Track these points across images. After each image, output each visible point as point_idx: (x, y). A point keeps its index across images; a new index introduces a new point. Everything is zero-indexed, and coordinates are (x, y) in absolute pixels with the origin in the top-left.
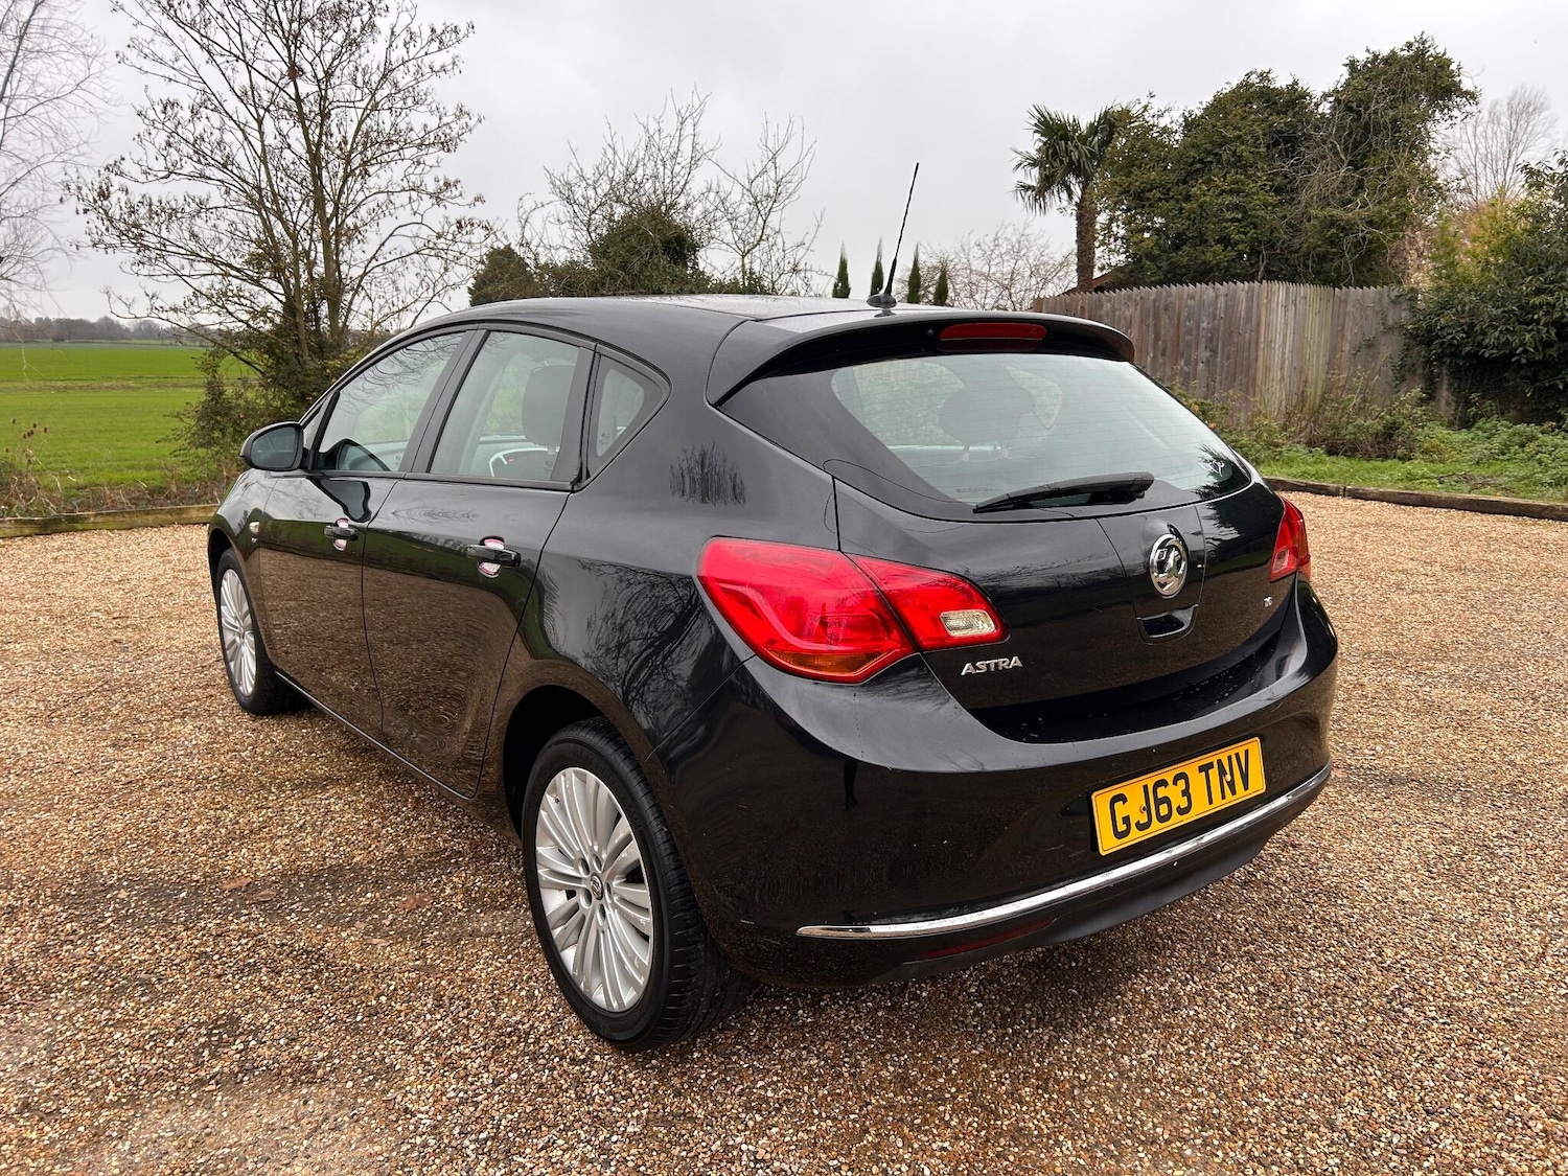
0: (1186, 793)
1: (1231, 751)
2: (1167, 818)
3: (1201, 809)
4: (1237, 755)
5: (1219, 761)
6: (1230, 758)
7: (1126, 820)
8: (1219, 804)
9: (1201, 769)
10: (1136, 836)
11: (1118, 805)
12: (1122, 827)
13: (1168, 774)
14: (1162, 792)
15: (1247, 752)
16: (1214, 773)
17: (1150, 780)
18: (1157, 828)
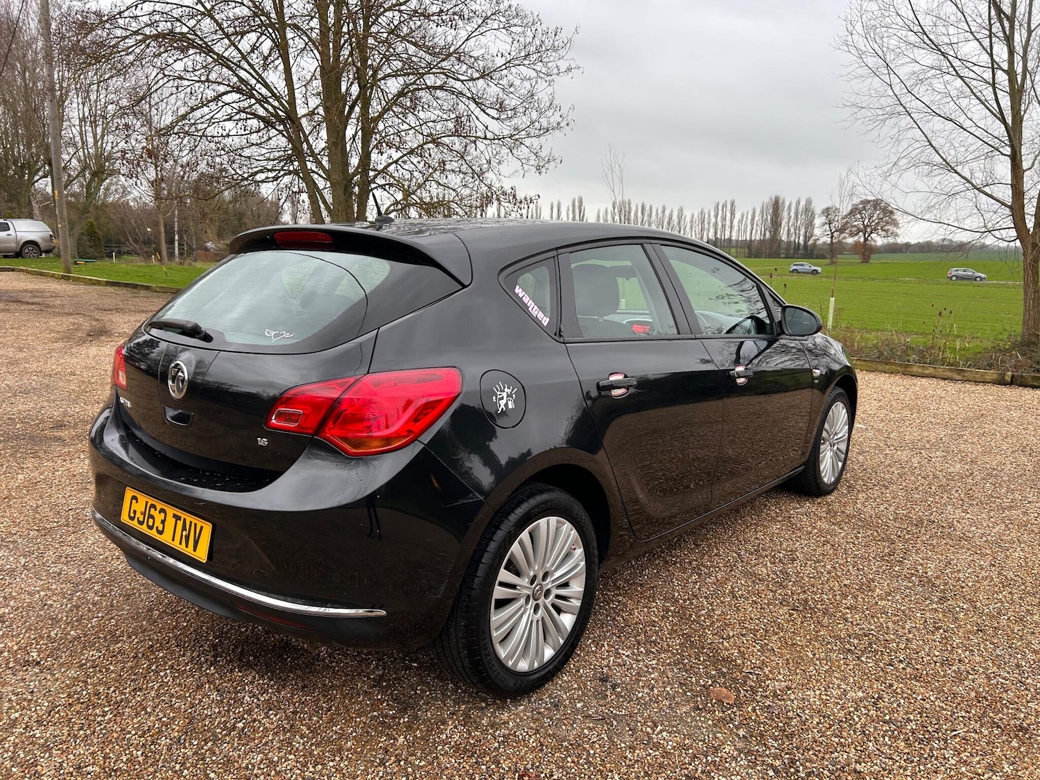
0: (163, 522)
1: (195, 520)
2: (151, 528)
3: (166, 538)
4: (195, 524)
5: (185, 519)
6: (191, 522)
7: (135, 512)
8: (175, 545)
9: (175, 516)
10: (134, 524)
11: (134, 501)
12: (132, 515)
13: (159, 505)
14: (153, 512)
15: (202, 527)
16: (180, 523)
17: (151, 501)
18: (144, 529)
